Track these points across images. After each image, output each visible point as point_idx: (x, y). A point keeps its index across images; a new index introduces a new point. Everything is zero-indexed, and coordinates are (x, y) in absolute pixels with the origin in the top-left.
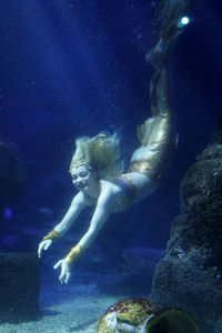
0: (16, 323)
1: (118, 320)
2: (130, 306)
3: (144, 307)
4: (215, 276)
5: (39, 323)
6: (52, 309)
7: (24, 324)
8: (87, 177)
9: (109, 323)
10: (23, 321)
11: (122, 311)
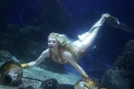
0: (54, 73)
1: (84, 85)
2: (90, 81)
3: (95, 83)
4: (127, 82)
5: (61, 75)
6: (67, 72)
7: (56, 74)
8: (55, 44)
9: (81, 85)
10: (56, 73)
11: (87, 82)
